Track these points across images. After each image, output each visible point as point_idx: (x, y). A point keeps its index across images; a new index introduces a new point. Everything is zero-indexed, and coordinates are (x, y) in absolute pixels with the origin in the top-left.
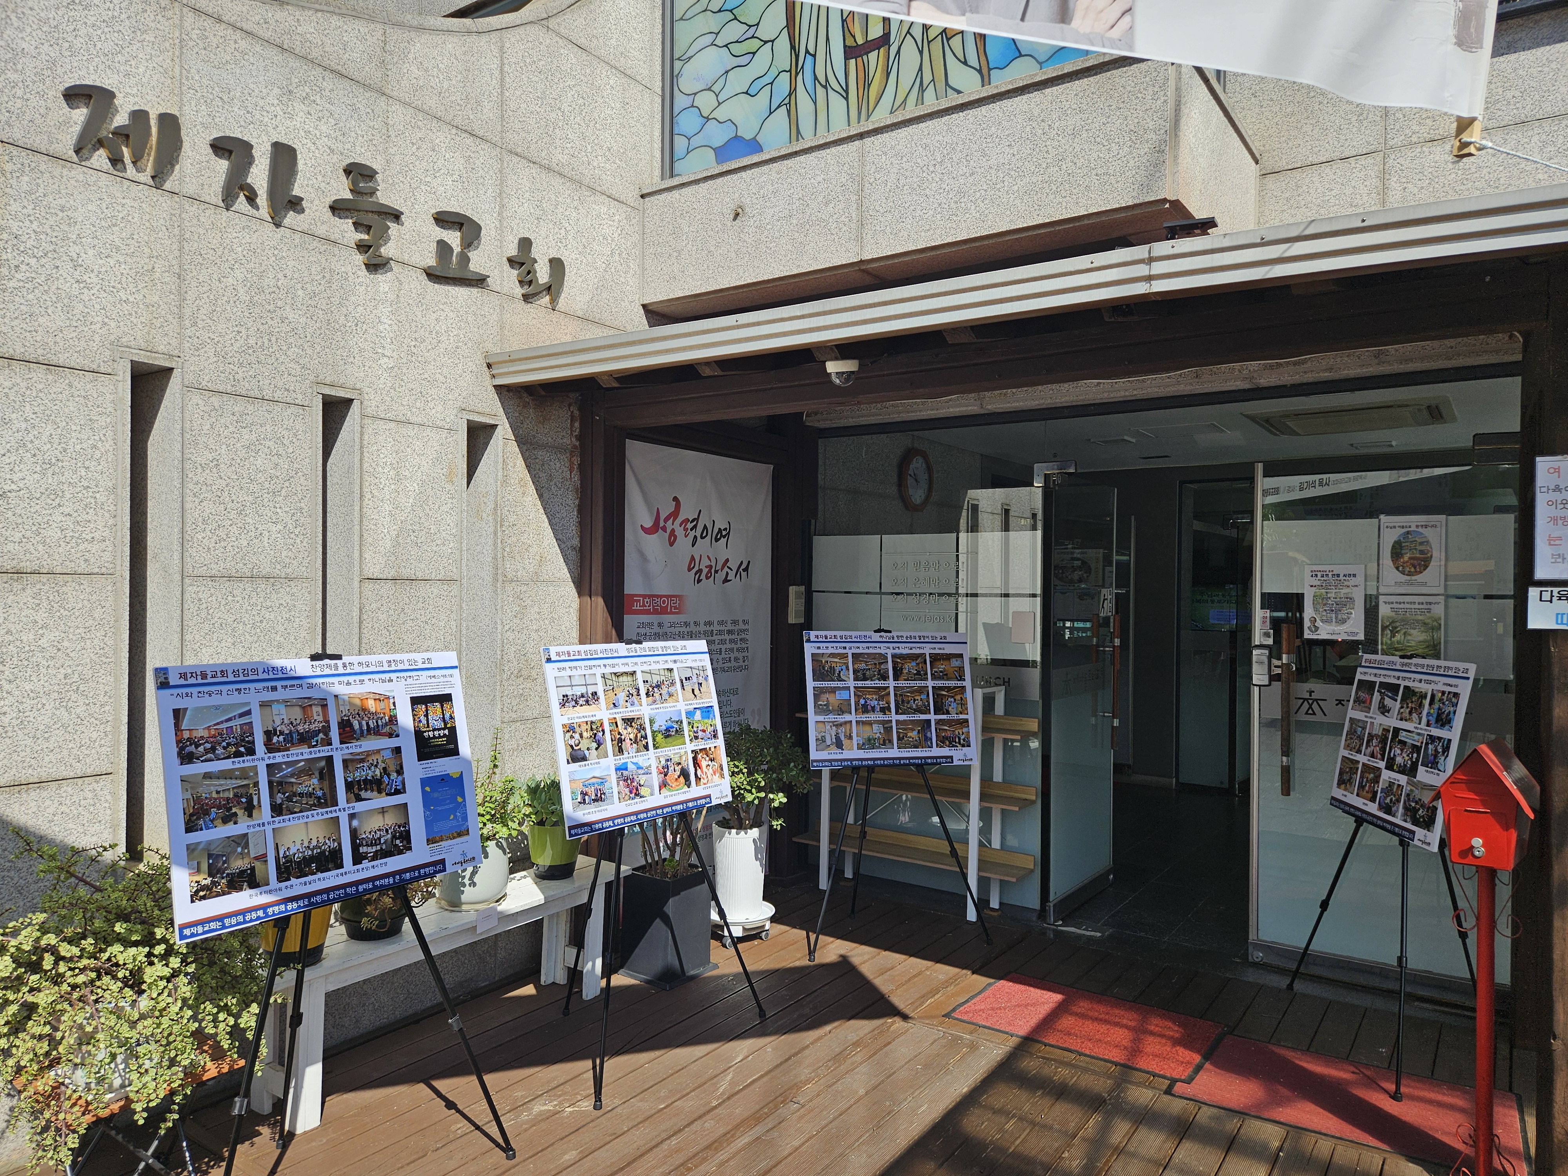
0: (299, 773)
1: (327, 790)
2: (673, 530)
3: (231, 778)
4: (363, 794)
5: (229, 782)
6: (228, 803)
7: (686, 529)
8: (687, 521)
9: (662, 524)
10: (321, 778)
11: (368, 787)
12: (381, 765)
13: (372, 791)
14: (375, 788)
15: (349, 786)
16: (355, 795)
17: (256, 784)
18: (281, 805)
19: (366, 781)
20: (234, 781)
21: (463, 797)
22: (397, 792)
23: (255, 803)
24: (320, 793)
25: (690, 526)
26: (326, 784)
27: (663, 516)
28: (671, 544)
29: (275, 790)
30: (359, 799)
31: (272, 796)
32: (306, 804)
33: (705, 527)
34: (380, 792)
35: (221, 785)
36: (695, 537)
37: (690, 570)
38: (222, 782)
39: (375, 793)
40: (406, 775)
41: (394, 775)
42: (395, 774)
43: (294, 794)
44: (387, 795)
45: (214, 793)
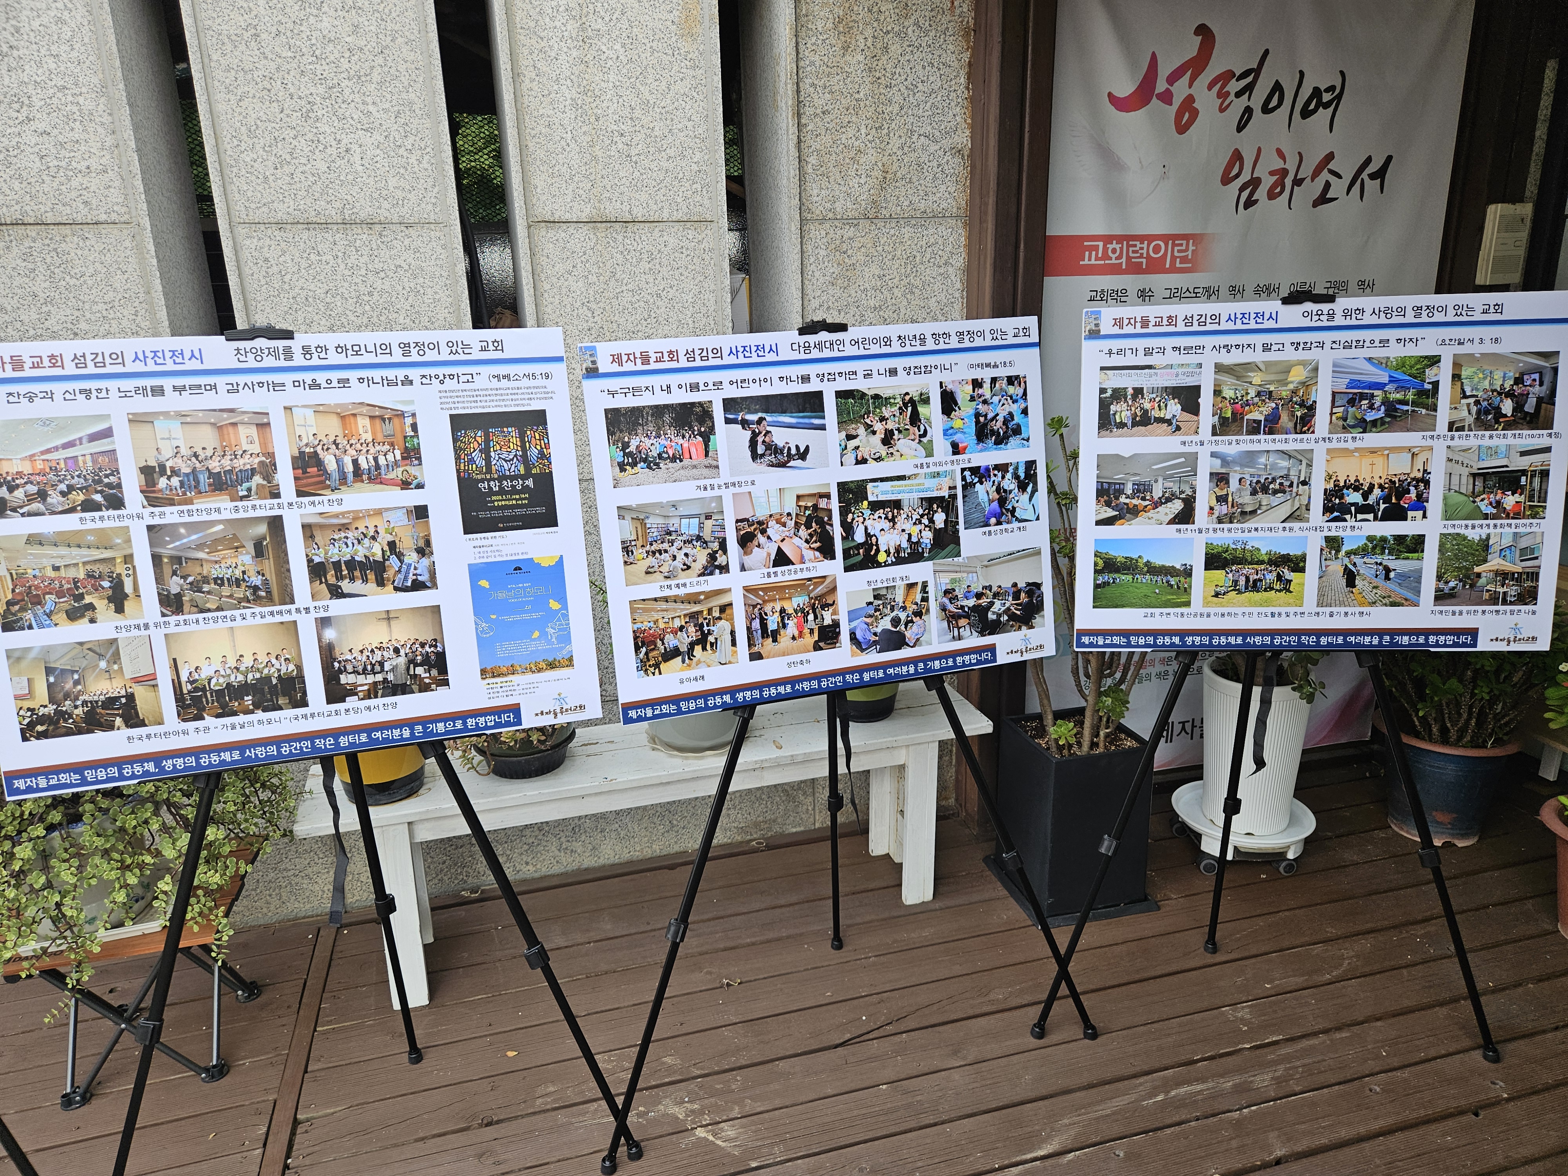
0: (214, 544)
1: (271, 575)
2: (1190, 99)
3: (79, 546)
4: (346, 586)
5: (75, 551)
6: (77, 588)
7: (1223, 95)
8: (1229, 75)
9: (1161, 86)
10: (259, 551)
11: (357, 573)
12: (384, 538)
13: (365, 580)
14: (371, 576)
15: (317, 571)
16: (329, 586)
17: (128, 559)
18: (179, 596)
19: (351, 564)
20: (84, 551)
21: (562, 599)
22: (418, 586)
23: (128, 588)
24: (257, 581)
25: (1234, 86)
26: (269, 566)
27: (1165, 70)
28: (1182, 129)
29: (167, 570)
30: (336, 593)
31: (159, 579)
32: (231, 596)
33: (1278, 87)
34: (381, 583)
35: (62, 557)
36: (1248, 111)
37: (1226, 180)
38: (63, 551)
39: (372, 586)
40: (435, 557)
41: (411, 557)
42: (415, 555)
43: (206, 580)
44: (396, 589)
45: (49, 569)
